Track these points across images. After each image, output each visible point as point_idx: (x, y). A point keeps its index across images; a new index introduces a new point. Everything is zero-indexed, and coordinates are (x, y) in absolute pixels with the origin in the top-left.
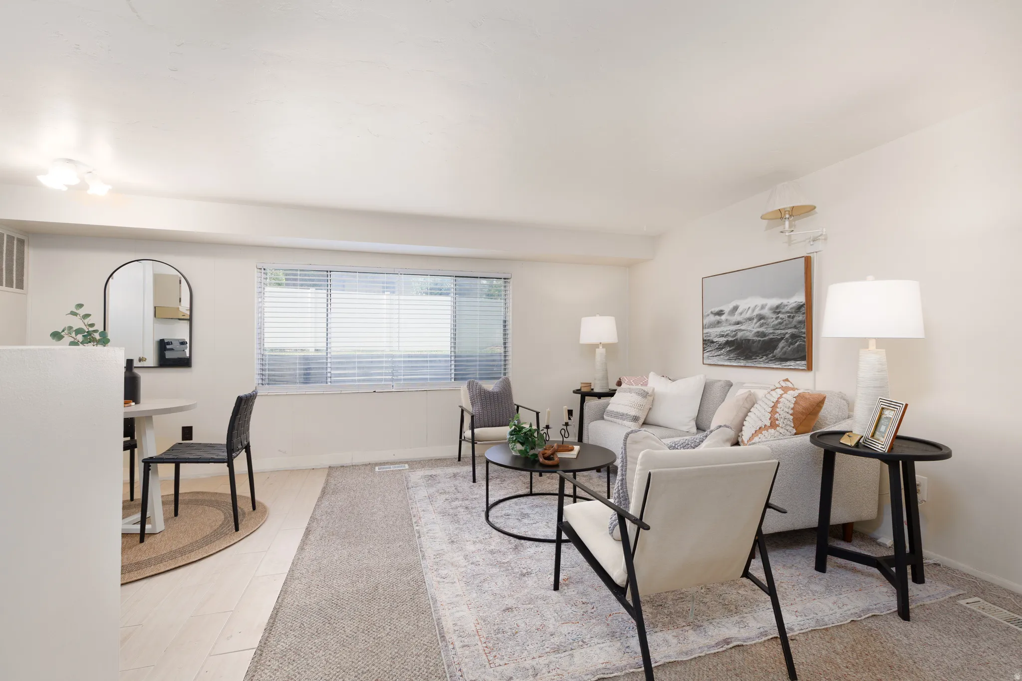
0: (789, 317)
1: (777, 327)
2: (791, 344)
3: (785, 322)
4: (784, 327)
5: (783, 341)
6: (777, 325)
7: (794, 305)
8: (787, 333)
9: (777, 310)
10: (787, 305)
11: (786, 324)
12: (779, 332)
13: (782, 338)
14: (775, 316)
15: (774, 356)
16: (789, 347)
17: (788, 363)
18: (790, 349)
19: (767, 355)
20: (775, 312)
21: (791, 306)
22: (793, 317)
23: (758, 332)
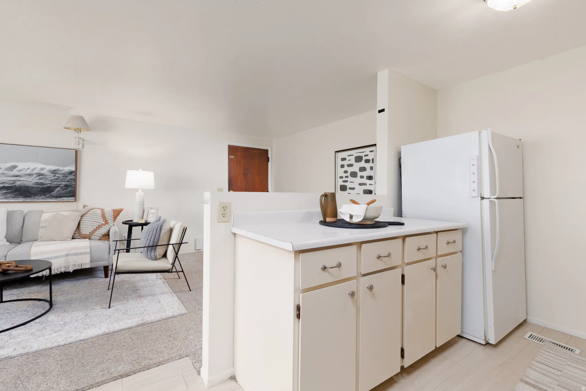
0: (64, 176)
1: (54, 181)
2: (65, 189)
3: (60, 179)
4: (59, 181)
5: (58, 188)
6: (54, 179)
7: (68, 171)
8: (61, 184)
9: (54, 172)
10: (62, 170)
11: (61, 180)
12: (56, 183)
13: (58, 187)
14: (52, 175)
15: (52, 195)
16: (63, 191)
17: (62, 199)
18: (63, 192)
19: (45, 195)
20: (52, 173)
21: (65, 171)
22: (67, 177)
23: (37, 182)
